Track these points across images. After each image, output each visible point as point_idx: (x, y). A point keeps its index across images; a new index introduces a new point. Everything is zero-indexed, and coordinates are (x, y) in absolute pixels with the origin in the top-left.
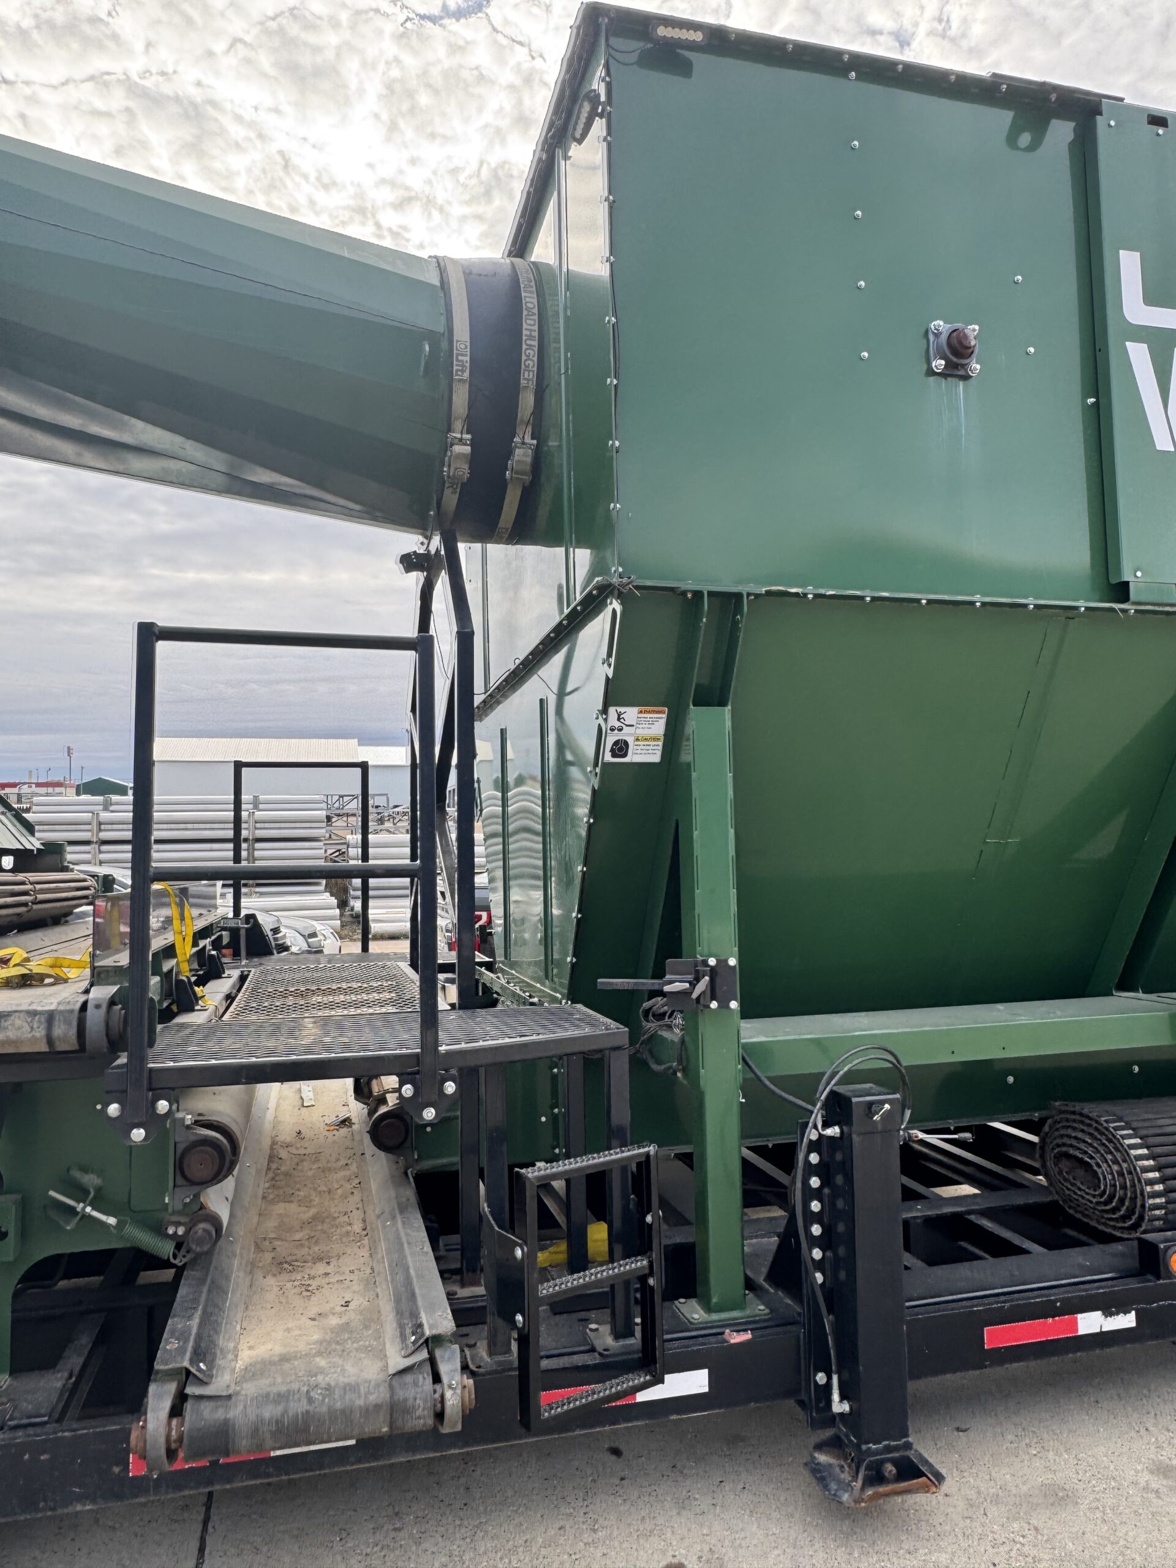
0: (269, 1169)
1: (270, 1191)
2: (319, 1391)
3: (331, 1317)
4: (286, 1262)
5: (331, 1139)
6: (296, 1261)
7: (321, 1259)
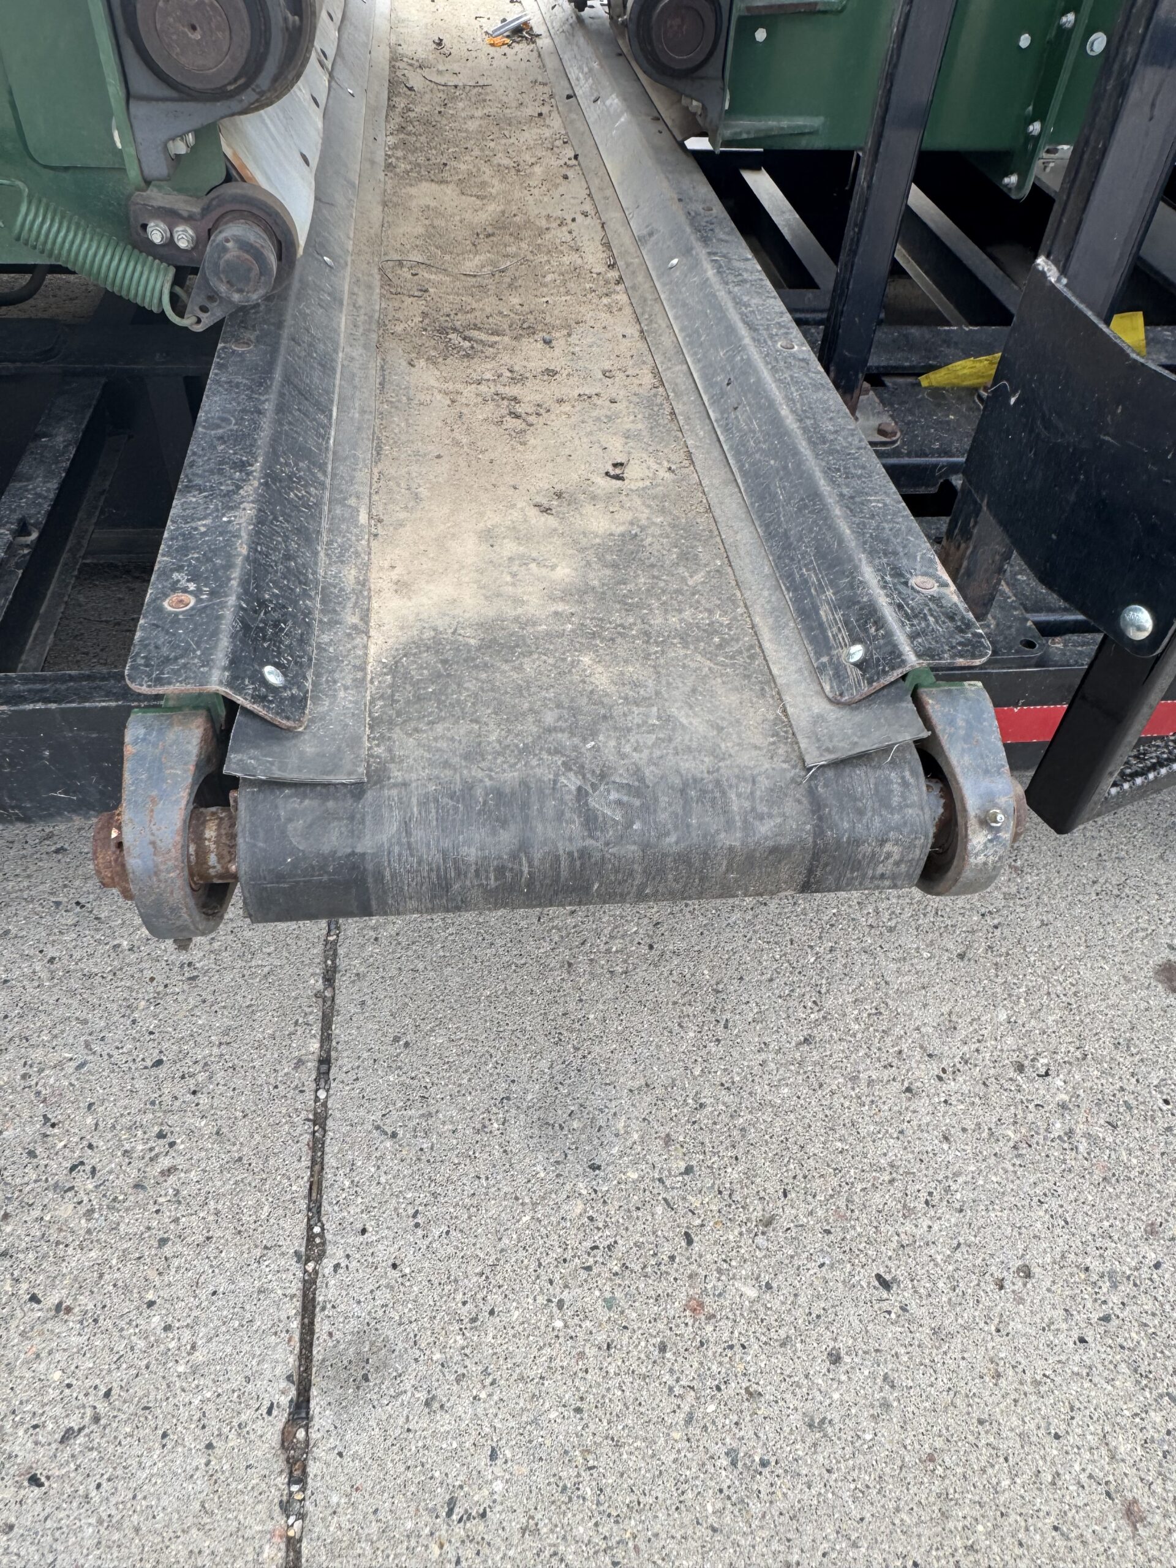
0: (391, 107)
1: (400, 153)
2: (614, 796)
3: (588, 509)
4: (455, 330)
5: (500, 62)
6: (476, 327)
7: (531, 331)
